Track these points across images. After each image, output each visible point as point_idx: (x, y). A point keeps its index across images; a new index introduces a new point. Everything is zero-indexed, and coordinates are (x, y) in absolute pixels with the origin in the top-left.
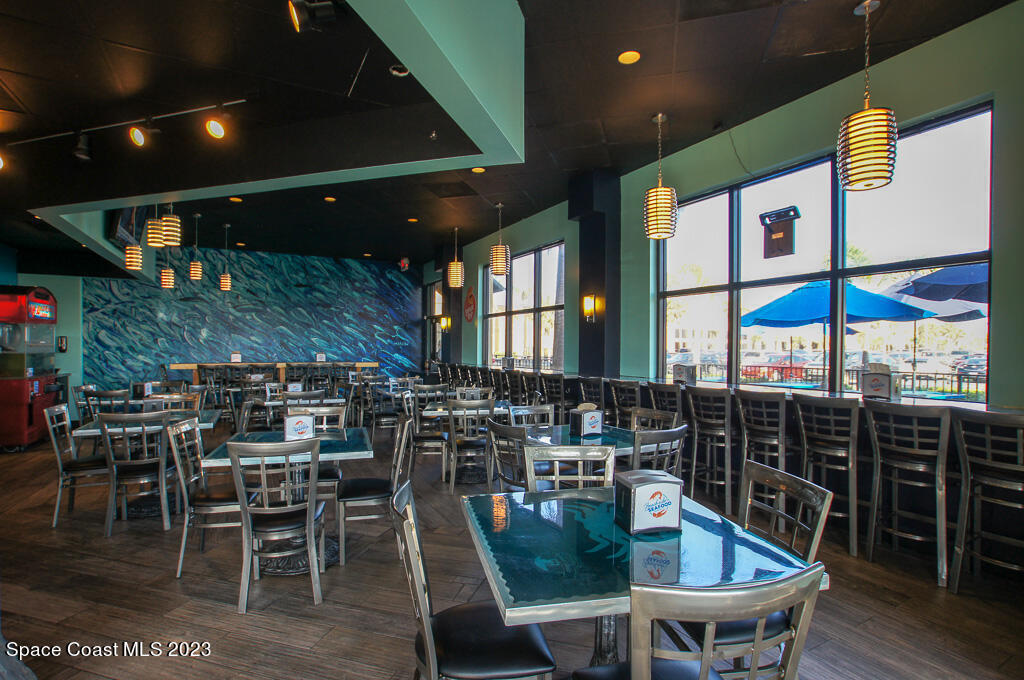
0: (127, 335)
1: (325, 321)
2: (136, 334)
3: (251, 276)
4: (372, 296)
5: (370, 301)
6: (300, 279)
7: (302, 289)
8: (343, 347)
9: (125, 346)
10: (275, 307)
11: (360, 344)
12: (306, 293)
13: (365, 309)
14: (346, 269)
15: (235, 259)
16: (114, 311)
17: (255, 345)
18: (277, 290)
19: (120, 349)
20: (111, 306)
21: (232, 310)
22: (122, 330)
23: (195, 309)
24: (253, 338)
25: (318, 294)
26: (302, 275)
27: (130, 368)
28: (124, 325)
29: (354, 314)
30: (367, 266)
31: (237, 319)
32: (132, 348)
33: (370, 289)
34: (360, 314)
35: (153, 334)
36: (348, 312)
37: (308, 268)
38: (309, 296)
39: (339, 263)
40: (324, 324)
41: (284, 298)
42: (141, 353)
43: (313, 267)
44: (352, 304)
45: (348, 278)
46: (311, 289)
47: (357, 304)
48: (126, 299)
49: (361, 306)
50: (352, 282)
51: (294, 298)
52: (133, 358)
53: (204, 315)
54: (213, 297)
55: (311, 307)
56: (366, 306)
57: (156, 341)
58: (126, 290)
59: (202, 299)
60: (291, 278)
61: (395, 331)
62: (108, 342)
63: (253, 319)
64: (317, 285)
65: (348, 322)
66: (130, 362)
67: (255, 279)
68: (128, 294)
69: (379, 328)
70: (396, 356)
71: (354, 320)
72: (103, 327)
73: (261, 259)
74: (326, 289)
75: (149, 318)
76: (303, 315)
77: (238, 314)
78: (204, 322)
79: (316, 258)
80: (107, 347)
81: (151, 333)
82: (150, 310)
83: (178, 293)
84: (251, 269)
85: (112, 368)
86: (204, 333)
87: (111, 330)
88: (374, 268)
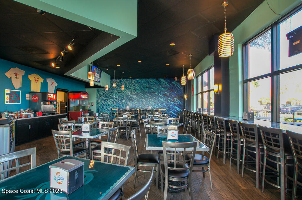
0: (107, 102)
1: (154, 97)
2: (109, 101)
3: (134, 86)
4: (167, 89)
6: (147, 85)
7: (148, 88)
8: (159, 105)
9: (107, 104)
10: (140, 94)
11: (164, 104)
12: (149, 89)
13: (165, 93)
14: (160, 81)
15: (131, 81)
16: (105, 96)
17: (136, 104)
18: (141, 89)
20: (105, 95)
21: (130, 95)
22: (107, 100)
23: (122, 95)
24: (135, 102)
25: (152, 89)
26: (148, 84)
27: (108, 110)
28: (107, 99)
29: (162, 95)
30: (166, 80)
31: (131, 97)
32: (109, 105)
33: (167, 87)
34: (164, 95)
36: (161, 94)
37: (150, 82)
38: (150, 90)
39: (157, 80)
40: (154, 98)
41: (143, 91)
42: (110, 106)
43: (151, 82)
44: (162, 92)
45: (160, 84)
46: (150, 88)
47: (163, 92)
48: (107, 93)
49: (164, 92)
50: (162, 85)
51: (146, 91)
52: (109, 107)
53: (123, 96)
54: (126, 92)
55: (150, 93)
56: (166, 92)
57: (113, 103)
58: (107, 91)
59: (123, 92)
60: (145, 85)
61: (175, 99)
62: (104, 103)
63: (135, 97)
64: (152, 87)
65: (160, 97)
66: (108, 108)
67: (136, 86)
69: (170, 99)
70: (175, 107)
71: (162, 97)
72: (103, 100)
73: (137, 81)
74: (154, 88)
75: (112, 97)
76: (148, 96)
77: (132, 96)
78: (124, 98)
79: (151, 79)
80: (104, 105)
81: (112, 101)
83: (118, 91)
84: (135, 84)
85: (105, 110)
86: (124, 101)
87: (105, 101)
88: (168, 81)
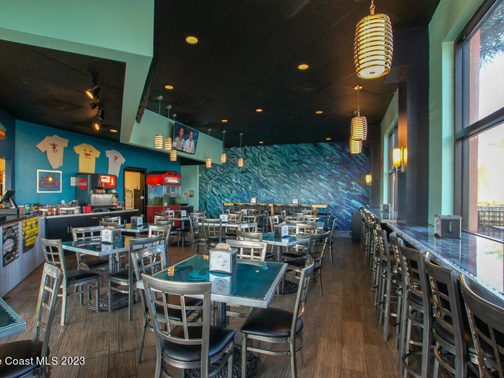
0: (222, 190)
1: (308, 180)
2: (225, 189)
3: (270, 158)
4: (336, 164)
5: (336, 167)
6: (295, 157)
7: (296, 163)
8: (319, 196)
9: (221, 194)
10: (282, 174)
11: (329, 194)
12: (298, 165)
13: (332, 173)
14: (320, 149)
15: (264, 150)
16: (218, 179)
18: (283, 165)
19: (219, 196)
20: (217, 177)
21: (262, 177)
22: (220, 187)
23: (246, 176)
25: (304, 165)
26: (296, 155)
27: (222, 204)
28: (221, 185)
29: (325, 176)
30: (335, 146)
31: (265, 181)
32: (223, 196)
33: (335, 160)
34: (329, 175)
35: (230, 189)
36: (322, 175)
37: (300, 151)
38: (300, 166)
39: (316, 145)
40: (308, 182)
41: (287, 169)
42: (226, 197)
43: (302, 150)
44: (324, 170)
45: (322, 154)
46: (300, 162)
47: (328, 170)
48: (221, 173)
49: (330, 171)
50: (324, 156)
51: (292, 168)
52: (224, 200)
53: (250, 179)
54: (254, 170)
55: (301, 173)
56: (333, 170)
57: (232, 192)
58: (222, 170)
59: (250, 172)
60: (290, 157)
61: (352, 185)
62: (216, 193)
63: (272, 180)
64: (304, 160)
65: (321, 180)
67: (272, 159)
68: (222, 171)
69: (341, 184)
70: (353, 201)
71: (326, 179)
72: (214, 186)
73: (275, 148)
74: (309, 162)
75: (229, 181)
76: (296, 177)
77: (265, 178)
78: (250, 183)
79: (303, 144)
80: (215, 195)
82: (230, 178)
83: (240, 169)
84: (270, 154)
85: (217, 204)
86: (250, 188)
87: (216, 187)
88: (338, 146)
